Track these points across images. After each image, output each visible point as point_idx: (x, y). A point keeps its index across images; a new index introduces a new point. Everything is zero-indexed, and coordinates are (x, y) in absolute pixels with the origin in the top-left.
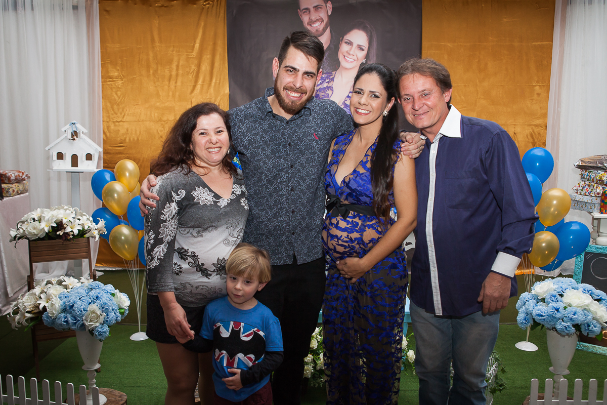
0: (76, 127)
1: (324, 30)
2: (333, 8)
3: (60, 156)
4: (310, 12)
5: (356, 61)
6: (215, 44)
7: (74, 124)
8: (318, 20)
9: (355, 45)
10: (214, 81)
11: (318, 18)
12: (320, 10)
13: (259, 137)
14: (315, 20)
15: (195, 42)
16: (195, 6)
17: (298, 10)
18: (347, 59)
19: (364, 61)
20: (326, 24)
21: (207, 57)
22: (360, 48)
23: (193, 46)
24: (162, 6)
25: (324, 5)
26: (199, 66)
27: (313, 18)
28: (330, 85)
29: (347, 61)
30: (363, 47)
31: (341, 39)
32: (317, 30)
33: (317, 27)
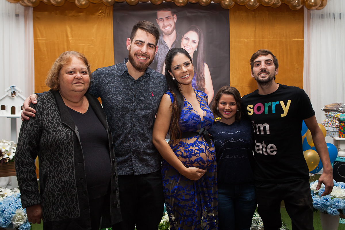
0: (15, 89)
1: (172, 31)
2: (177, 18)
3: (3, 107)
4: (163, 20)
5: (191, 50)
7: (13, 87)
9: (191, 40)
11: (169, 24)
12: (169, 19)
13: (114, 88)
14: (167, 25)
16: (94, 16)
17: (157, 19)
18: (186, 48)
19: (196, 49)
20: (173, 28)
22: (194, 42)
24: (73, 16)
25: (172, 16)
30: (195, 41)
31: (182, 36)
32: (168, 31)
33: (168, 29)
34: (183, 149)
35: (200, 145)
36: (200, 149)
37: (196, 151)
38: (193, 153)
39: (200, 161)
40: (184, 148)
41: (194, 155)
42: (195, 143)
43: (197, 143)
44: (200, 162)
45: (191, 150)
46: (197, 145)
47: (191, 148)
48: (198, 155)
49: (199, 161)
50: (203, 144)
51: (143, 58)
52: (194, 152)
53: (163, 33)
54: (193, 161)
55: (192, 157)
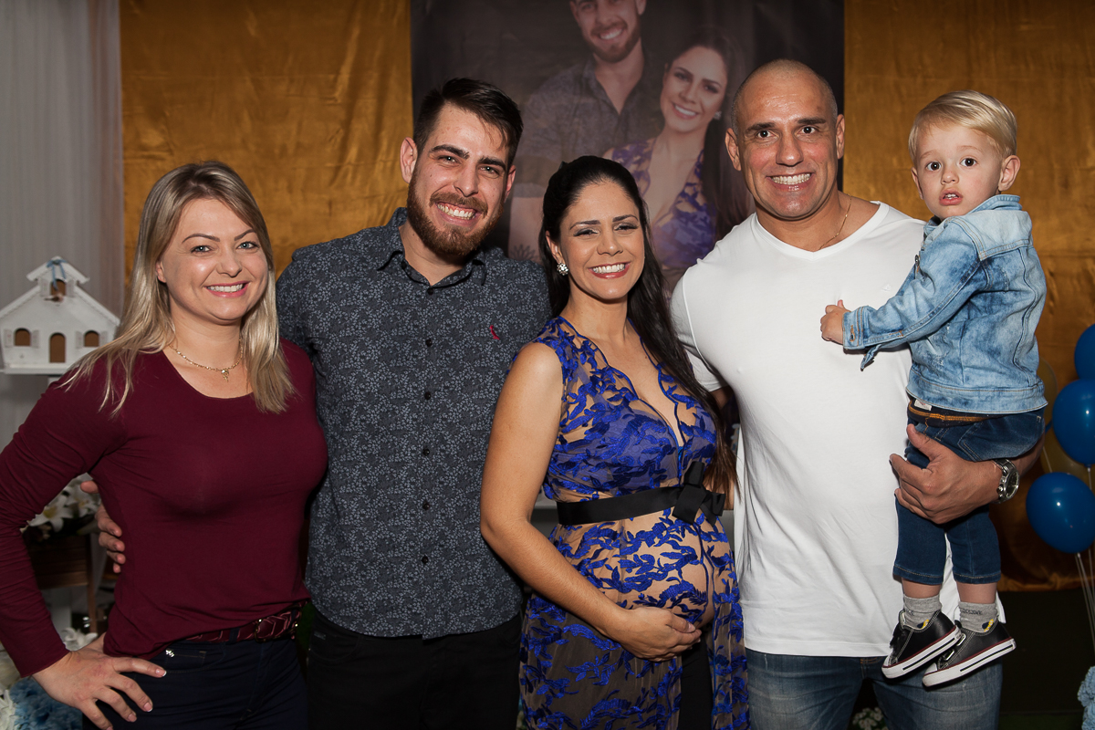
0: (63, 272)
1: (629, 47)
3: (23, 337)
4: (597, 6)
5: (699, 117)
6: (384, 77)
7: (57, 263)
8: (614, 25)
9: (697, 81)
10: (381, 157)
11: (615, 20)
14: (609, 24)
15: (337, 72)
18: (681, 110)
19: (718, 115)
20: (633, 34)
21: (368, 102)
23: (335, 80)
26: (347, 125)
27: (605, 20)
28: (643, 167)
29: (680, 116)
30: (715, 85)
31: (666, 66)
32: (613, 48)
33: (612, 39)
34: (615, 556)
35: (680, 536)
36: (679, 551)
37: (665, 561)
38: (655, 570)
39: (685, 596)
40: (617, 551)
41: (659, 577)
42: (658, 528)
43: (666, 529)
44: (686, 601)
45: (644, 557)
46: (668, 536)
47: (644, 549)
48: (673, 573)
49: (681, 598)
50: (691, 531)
51: (462, 212)
52: (656, 565)
53: (596, 56)
54: (659, 599)
55: (649, 584)
